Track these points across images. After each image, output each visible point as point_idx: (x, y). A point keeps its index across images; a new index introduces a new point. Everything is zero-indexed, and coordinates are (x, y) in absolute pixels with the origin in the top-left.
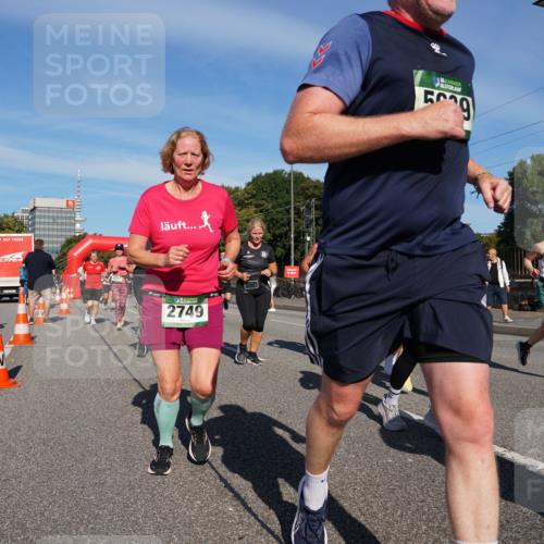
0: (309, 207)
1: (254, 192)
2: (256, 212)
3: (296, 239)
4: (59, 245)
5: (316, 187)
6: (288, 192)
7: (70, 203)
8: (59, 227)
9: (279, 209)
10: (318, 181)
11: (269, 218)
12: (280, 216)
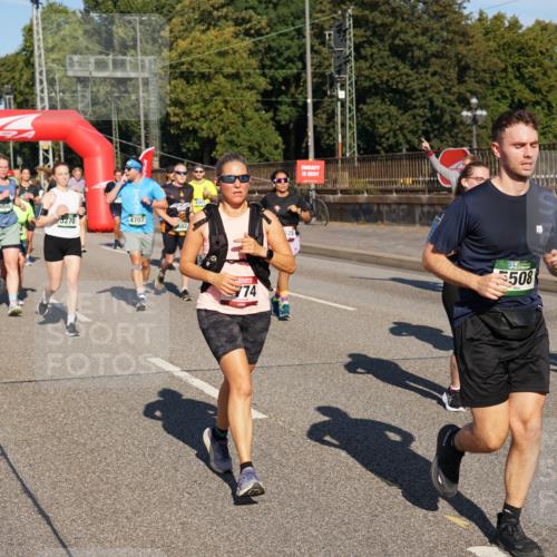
0: (341, 31)
2: (236, 35)
3: (319, 92)
9: (283, 30)
11: (261, 47)
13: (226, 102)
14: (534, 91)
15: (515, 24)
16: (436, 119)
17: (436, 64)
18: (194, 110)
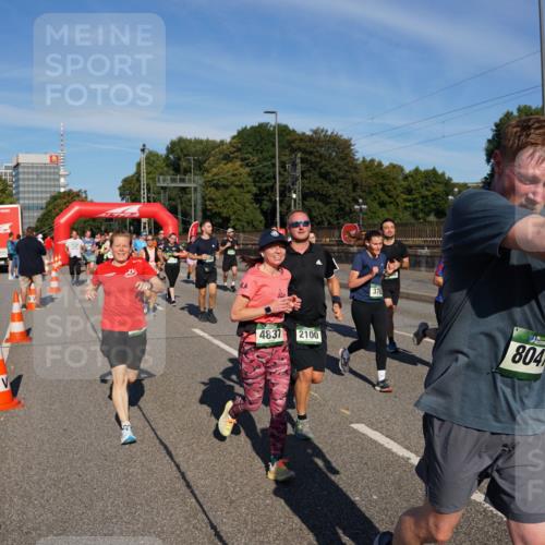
1: (240, 145)
2: (241, 166)
3: (283, 194)
4: (44, 201)
5: (301, 140)
6: (274, 145)
7: (54, 158)
8: (44, 183)
9: (265, 164)
10: (304, 134)
11: (254, 172)
12: (266, 169)
13: (235, 199)
14: (390, 197)
15: (380, 164)
16: (342, 209)
17: (342, 182)
18: (220, 203)
